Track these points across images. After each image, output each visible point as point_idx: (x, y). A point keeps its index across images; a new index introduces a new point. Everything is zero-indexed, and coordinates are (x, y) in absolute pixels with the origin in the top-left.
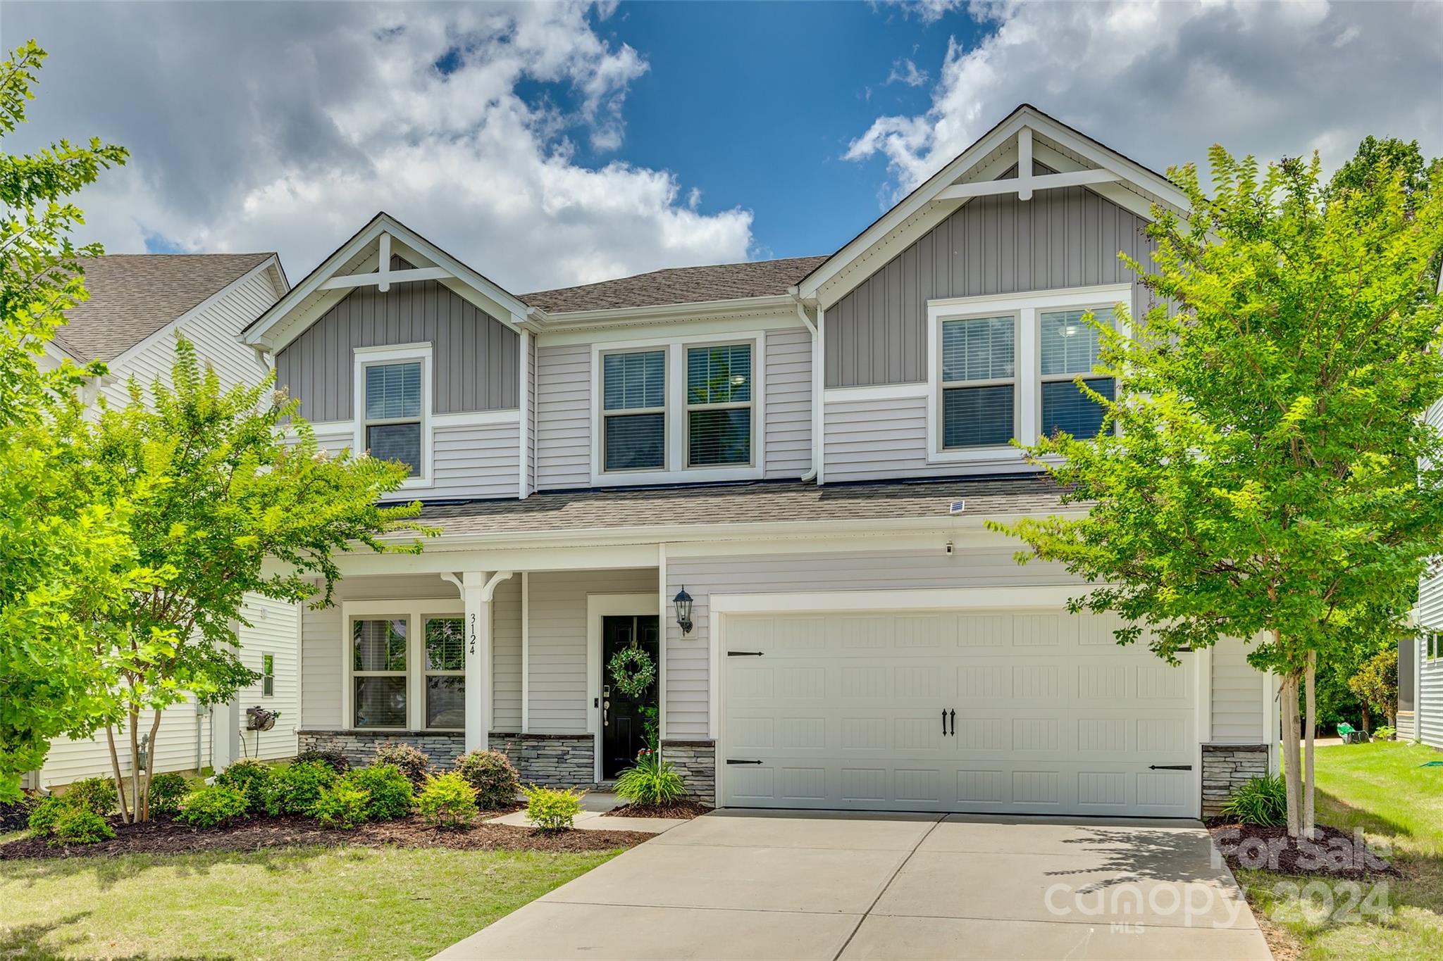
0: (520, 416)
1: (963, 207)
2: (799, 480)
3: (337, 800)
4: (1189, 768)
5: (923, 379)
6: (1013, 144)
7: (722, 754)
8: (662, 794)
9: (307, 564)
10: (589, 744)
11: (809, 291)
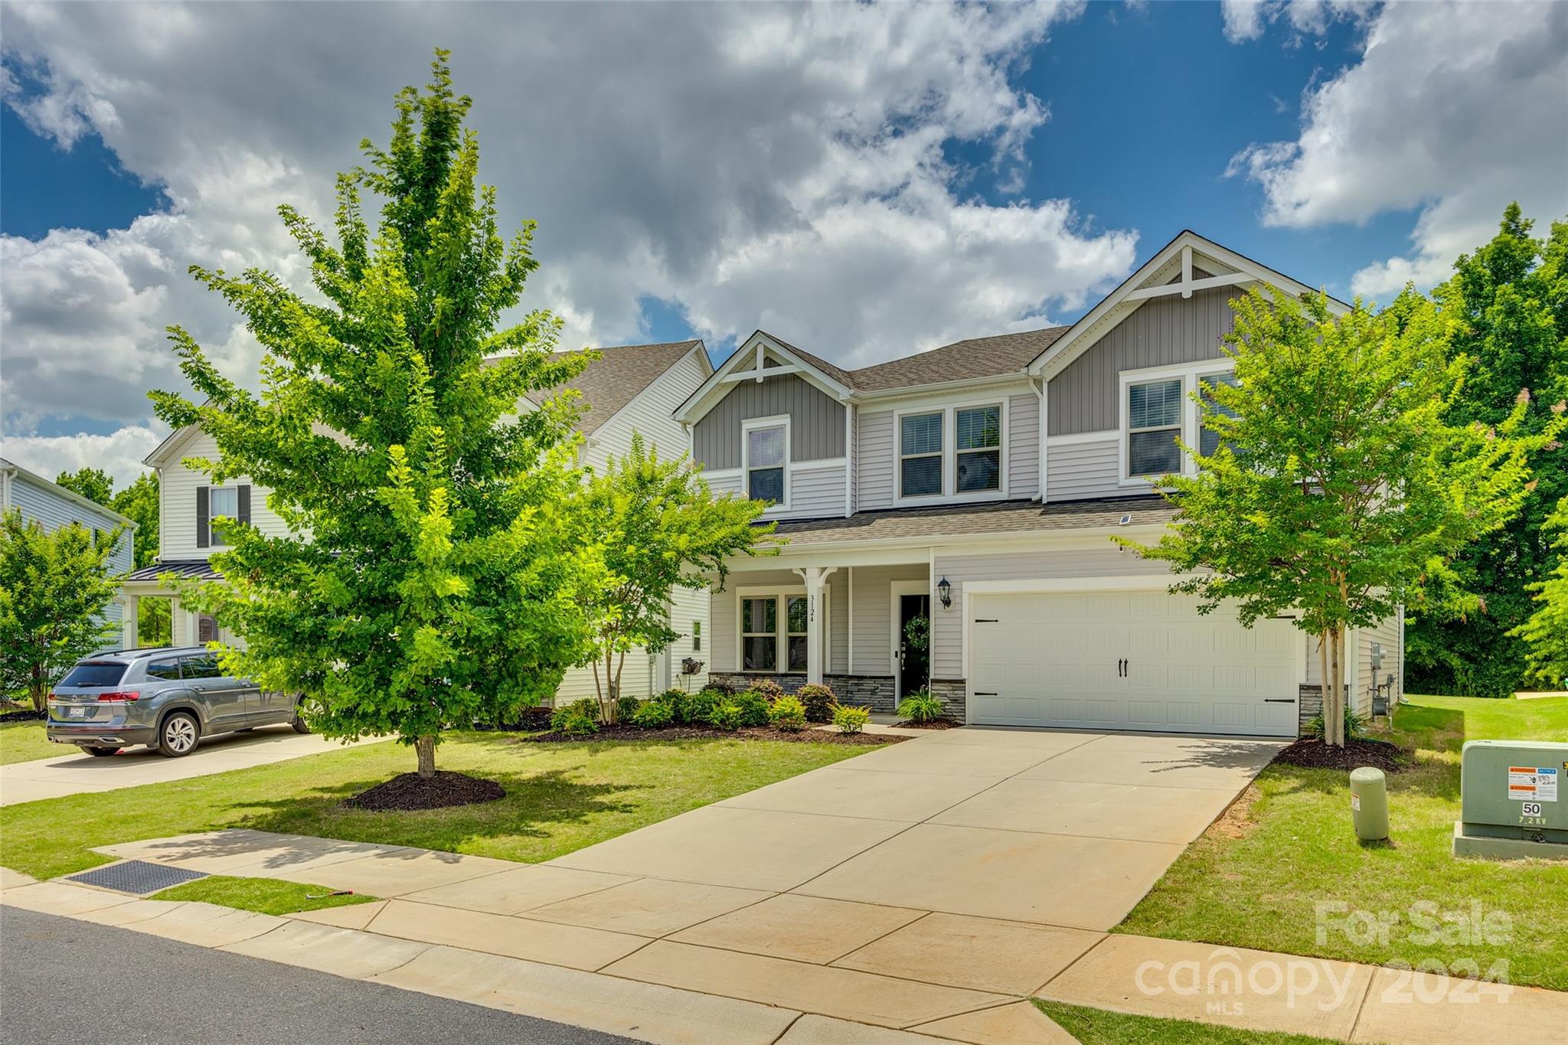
0: (846, 462)
1: (1145, 304)
2: (1030, 500)
3: (723, 712)
4: (1293, 701)
5: (1116, 427)
6: (1178, 258)
7: (970, 689)
8: (927, 713)
9: (707, 566)
10: (891, 682)
11: (1035, 370)
